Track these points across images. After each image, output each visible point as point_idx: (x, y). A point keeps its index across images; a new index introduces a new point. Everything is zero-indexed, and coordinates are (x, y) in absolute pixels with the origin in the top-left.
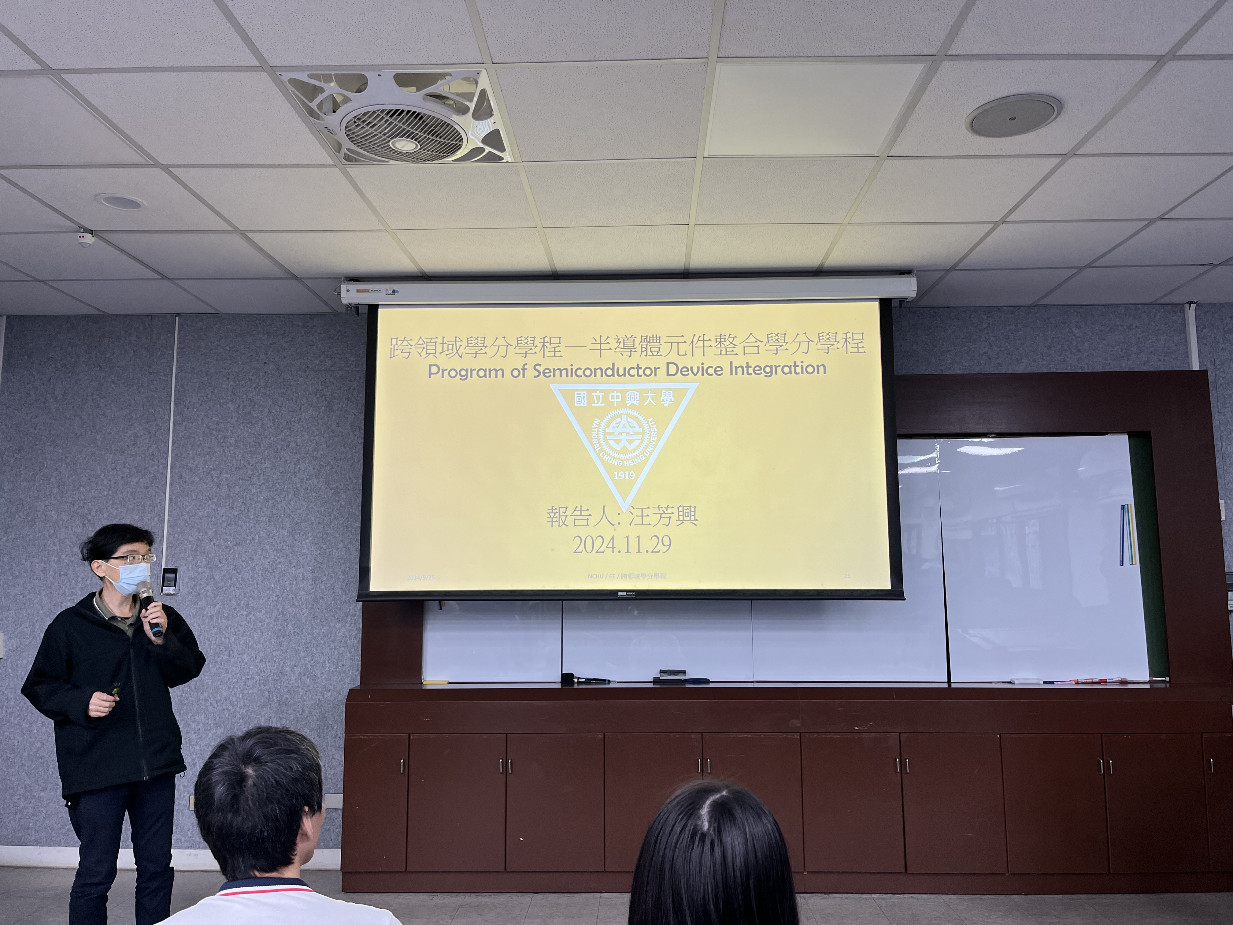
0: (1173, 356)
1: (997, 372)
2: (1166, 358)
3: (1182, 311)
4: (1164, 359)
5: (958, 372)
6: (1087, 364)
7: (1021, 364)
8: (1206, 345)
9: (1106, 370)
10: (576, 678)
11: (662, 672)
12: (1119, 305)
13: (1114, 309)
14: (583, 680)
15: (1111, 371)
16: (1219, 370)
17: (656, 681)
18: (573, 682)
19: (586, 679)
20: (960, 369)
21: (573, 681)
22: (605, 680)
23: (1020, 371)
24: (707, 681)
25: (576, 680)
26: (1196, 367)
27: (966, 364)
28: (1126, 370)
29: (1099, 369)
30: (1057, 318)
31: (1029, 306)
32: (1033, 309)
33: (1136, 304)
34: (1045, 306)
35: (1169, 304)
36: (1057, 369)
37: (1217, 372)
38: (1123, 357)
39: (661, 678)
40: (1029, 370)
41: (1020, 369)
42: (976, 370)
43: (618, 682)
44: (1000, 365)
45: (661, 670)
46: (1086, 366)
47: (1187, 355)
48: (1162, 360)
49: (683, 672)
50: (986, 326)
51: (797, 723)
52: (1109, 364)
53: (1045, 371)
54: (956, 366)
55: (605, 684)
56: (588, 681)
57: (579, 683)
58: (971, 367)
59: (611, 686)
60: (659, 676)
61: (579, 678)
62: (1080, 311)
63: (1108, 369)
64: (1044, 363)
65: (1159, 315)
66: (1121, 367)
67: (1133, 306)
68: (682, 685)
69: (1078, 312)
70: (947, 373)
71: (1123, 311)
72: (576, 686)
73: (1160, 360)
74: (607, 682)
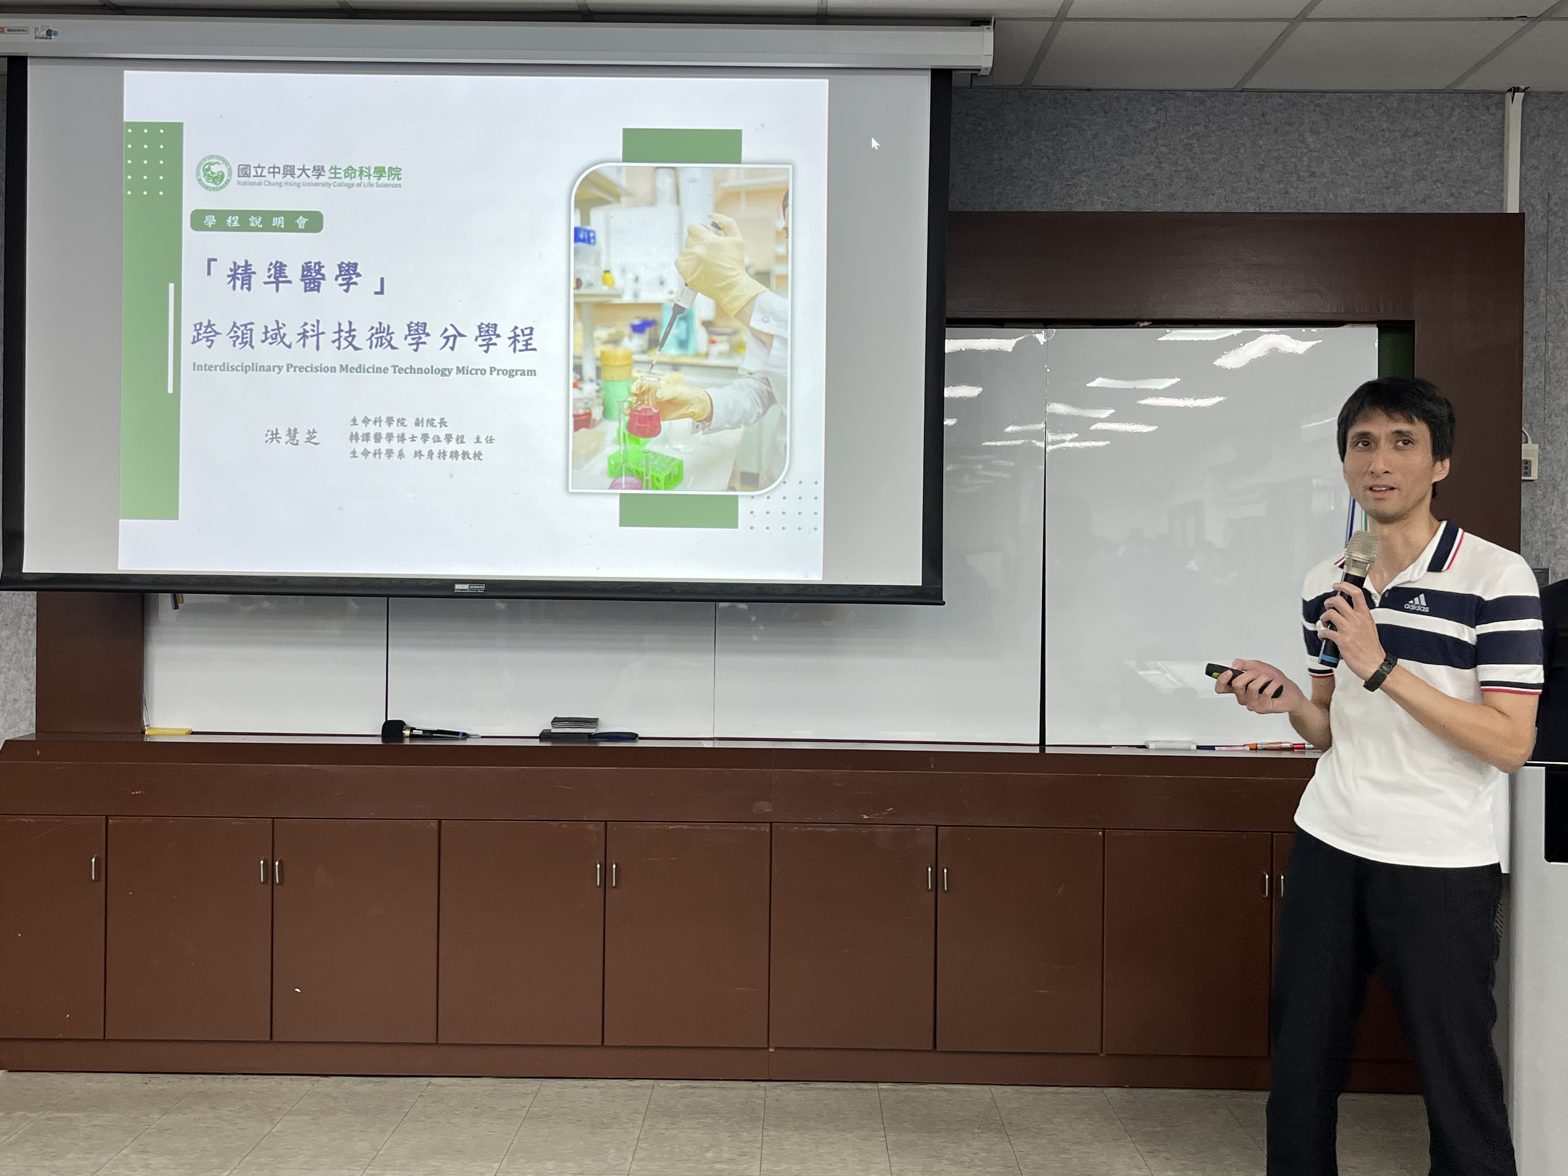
0: (1476, 188)
1: (1168, 209)
2: (1463, 191)
3: (1501, 105)
4: (1460, 194)
5: (1099, 208)
6: (1325, 199)
7: (1211, 197)
8: (1537, 168)
9: (1357, 211)
10: (408, 728)
11: (556, 721)
12: (1389, 93)
13: (1379, 100)
14: (421, 733)
15: (1365, 211)
16: (1555, 213)
17: (545, 736)
18: (402, 737)
19: (424, 731)
20: (1103, 203)
21: (403, 734)
22: (457, 733)
23: (1209, 209)
24: (633, 737)
25: (407, 733)
26: (1513, 207)
27: (1114, 194)
28: (1390, 211)
29: (1345, 208)
30: (1280, 115)
31: (1232, 91)
32: (1238, 96)
33: (1419, 92)
34: (1260, 91)
35: (1478, 92)
36: (1272, 207)
37: (1551, 219)
38: (1388, 188)
39: (554, 731)
40: (1223, 208)
41: (1208, 206)
42: (1131, 205)
43: (482, 737)
44: (1172, 197)
45: (555, 718)
46: (1323, 203)
47: (1501, 187)
48: (1456, 194)
49: (594, 722)
50: (1151, 125)
51: (765, 807)
52: (1363, 199)
53: (1251, 209)
54: (1096, 197)
55: (458, 739)
56: (429, 734)
57: (412, 737)
58: (1122, 200)
59: (469, 742)
60: (548, 727)
61: (412, 729)
62: (1320, 102)
63: (1360, 209)
64: (1252, 194)
65: (1457, 111)
66: (1384, 205)
67: (1414, 95)
68: (589, 742)
69: (1316, 105)
70: (1077, 210)
71: (1396, 104)
72: (407, 742)
73: (1452, 195)
74: (460, 736)
